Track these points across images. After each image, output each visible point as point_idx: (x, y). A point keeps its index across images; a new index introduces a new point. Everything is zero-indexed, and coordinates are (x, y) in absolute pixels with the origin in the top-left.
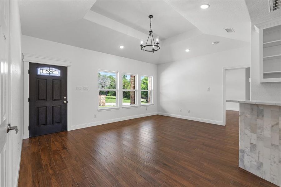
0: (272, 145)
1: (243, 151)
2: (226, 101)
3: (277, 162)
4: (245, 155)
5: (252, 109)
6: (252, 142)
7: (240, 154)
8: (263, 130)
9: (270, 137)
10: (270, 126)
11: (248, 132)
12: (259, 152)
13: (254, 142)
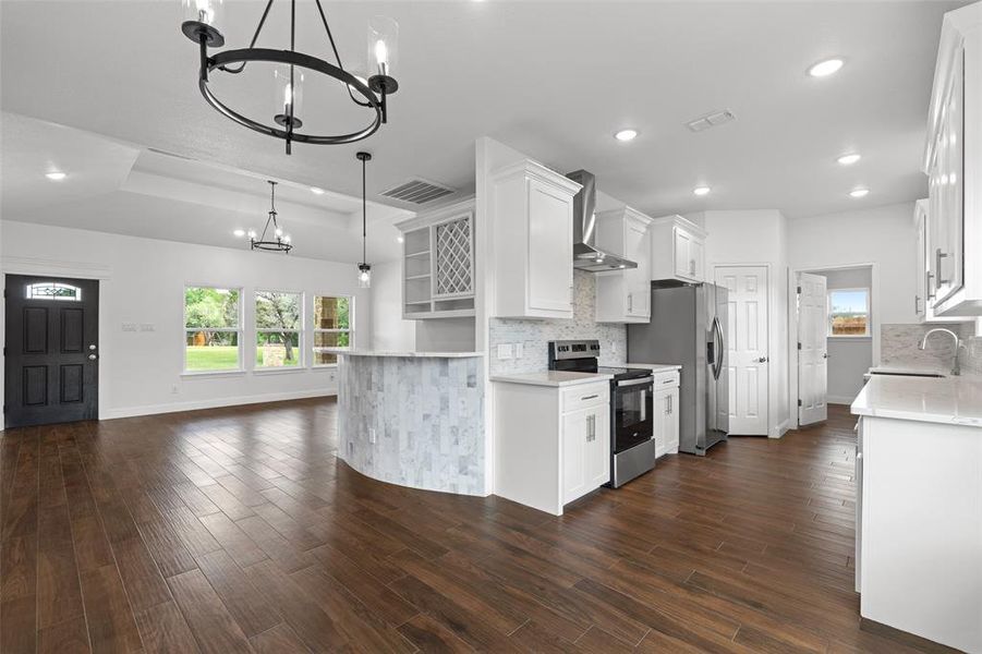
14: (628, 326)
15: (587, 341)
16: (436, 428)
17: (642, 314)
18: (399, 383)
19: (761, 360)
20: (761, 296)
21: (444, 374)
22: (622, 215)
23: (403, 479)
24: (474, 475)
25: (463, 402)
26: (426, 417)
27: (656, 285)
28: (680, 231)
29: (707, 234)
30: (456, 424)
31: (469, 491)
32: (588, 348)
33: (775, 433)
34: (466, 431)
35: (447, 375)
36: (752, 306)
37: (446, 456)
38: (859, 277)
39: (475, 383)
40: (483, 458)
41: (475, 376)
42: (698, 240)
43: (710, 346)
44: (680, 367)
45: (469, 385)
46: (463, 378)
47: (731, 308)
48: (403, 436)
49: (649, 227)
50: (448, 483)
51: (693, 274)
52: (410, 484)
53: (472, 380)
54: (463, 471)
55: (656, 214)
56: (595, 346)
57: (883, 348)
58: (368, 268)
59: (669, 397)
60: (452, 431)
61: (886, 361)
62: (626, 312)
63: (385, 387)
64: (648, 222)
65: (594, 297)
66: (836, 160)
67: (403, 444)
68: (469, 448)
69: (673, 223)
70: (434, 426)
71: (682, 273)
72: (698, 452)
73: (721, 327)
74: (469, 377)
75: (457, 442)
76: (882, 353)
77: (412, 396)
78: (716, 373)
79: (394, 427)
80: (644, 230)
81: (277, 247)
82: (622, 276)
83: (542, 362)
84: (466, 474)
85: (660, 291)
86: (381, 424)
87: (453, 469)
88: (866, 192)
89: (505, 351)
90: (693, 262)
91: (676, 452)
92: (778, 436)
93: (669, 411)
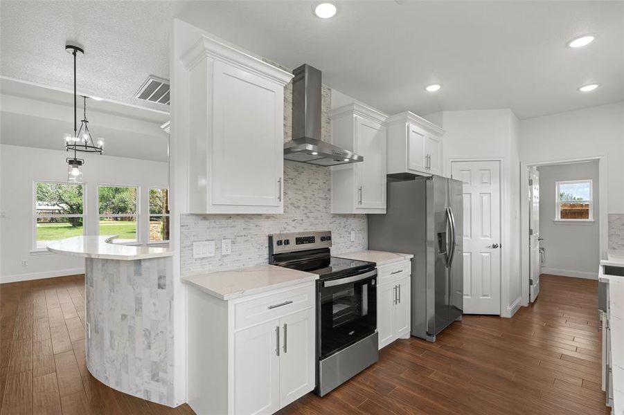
14: (368, 216)
15: (316, 233)
16: (131, 329)
17: (377, 205)
18: (103, 280)
19: (495, 247)
20: (494, 188)
22: (352, 111)
24: (164, 382)
25: (154, 304)
27: (391, 178)
28: (413, 127)
29: (445, 132)
30: (149, 327)
31: (160, 400)
32: (318, 239)
33: (507, 312)
34: (157, 335)
35: (140, 274)
36: (485, 198)
37: (140, 360)
38: (589, 170)
39: (165, 285)
40: (172, 366)
41: (165, 277)
42: (433, 136)
43: (441, 236)
44: (412, 256)
45: (160, 287)
46: (154, 279)
47: (466, 198)
48: (107, 335)
49: (385, 124)
50: (142, 389)
51: (429, 168)
53: (162, 282)
54: (155, 377)
55: (391, 112)
56: (327, 238)
57: (610, 236)
58: (79, 163)
59: (397, 288)
60: (146, 335)
61: (614, 248)
62: (356, 204)
63: (94, 283)
64: (384, 119)
65: (329, 190)
66: (567, 45)
67: (107, 342)
68: (160, 354)
69: (405, 120)
70: (130, 327)
71: (416, 166)
72: (428, 338)
73: (452, 218)
74: (160, 278)
75: (149, 347)
76: (609, 240)
77: (112, 294)
78: (449, 260)
79: (101, 325)
80: (378, 126)
81: (84, 148)
82: (352, 169)
83: (260, 256)
84: (157, 381)
85: (395, 184)
86: (92, 319)
87: (146, 374)
88: (595, 87)
89: (204, 249)
90: (428, 157)
91: (408, 337)
92: (509, 316)
93: (397, 300)
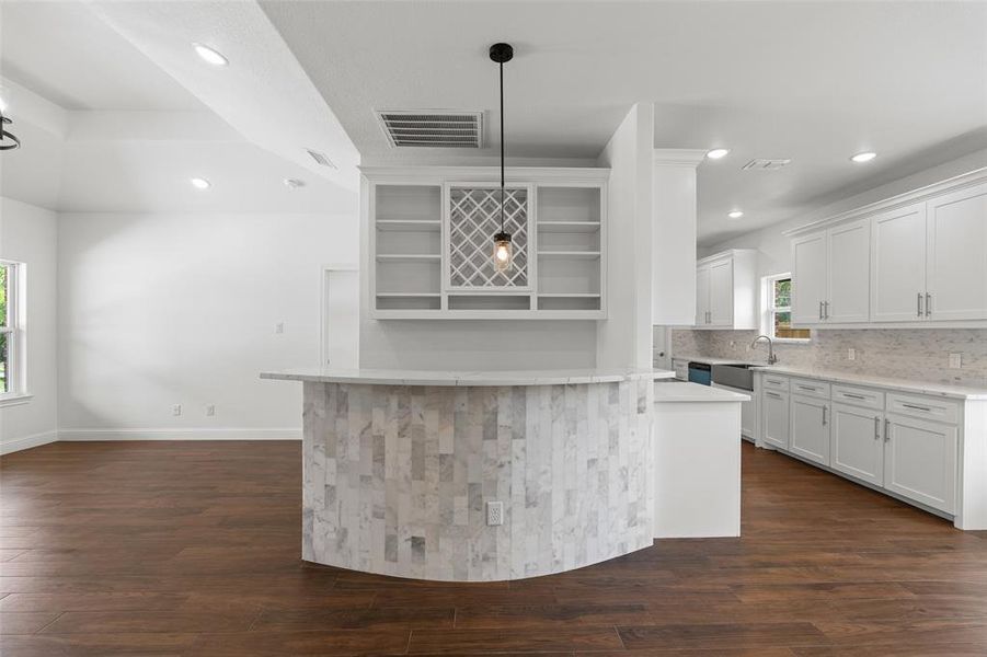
0: (362, 478)
1: (311, 512)
2: (261, 377)
3: (370, 518)
4: (316, 519)
5: (328, 394)
6: (328, 483)
7: (305, 522)
8: (347, 444)
9: (358, 459)
10: (359, 432)
11: (320, 457)
12: (341, 502)
13: (331, 481)
16: (603, 476)
21: (614, 400)
23: (557, 562)
25: (633, 434)
26: (592, 462)
30: (626, 464)
34: (635, 469)
35: (617, 401)
37: (614, 509)
39: (645, 408)
45: (640, 410)
46: (634, 404)
48: (558, 500)
50: (616, 545)
52: (569, 565)
53: (642, 404)
54: (632, 522)
60: (622, 475)
63: (529, 430)
67: (558, 510)
70: (600, 473)
74: (639, 401)
75: (626, 487)
79: (544, 488)
84: (634, 525)
86: (518, 489)
87: (622, 523)
